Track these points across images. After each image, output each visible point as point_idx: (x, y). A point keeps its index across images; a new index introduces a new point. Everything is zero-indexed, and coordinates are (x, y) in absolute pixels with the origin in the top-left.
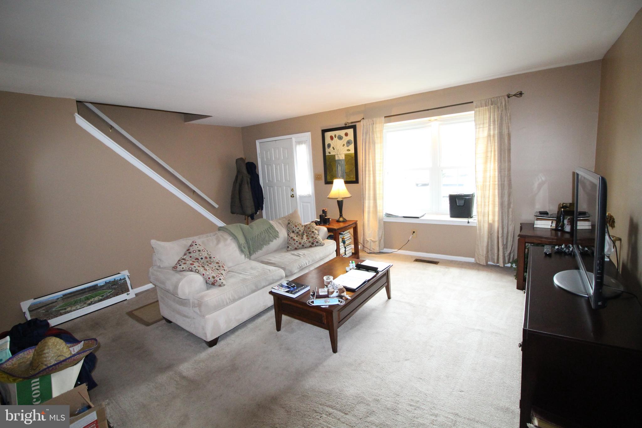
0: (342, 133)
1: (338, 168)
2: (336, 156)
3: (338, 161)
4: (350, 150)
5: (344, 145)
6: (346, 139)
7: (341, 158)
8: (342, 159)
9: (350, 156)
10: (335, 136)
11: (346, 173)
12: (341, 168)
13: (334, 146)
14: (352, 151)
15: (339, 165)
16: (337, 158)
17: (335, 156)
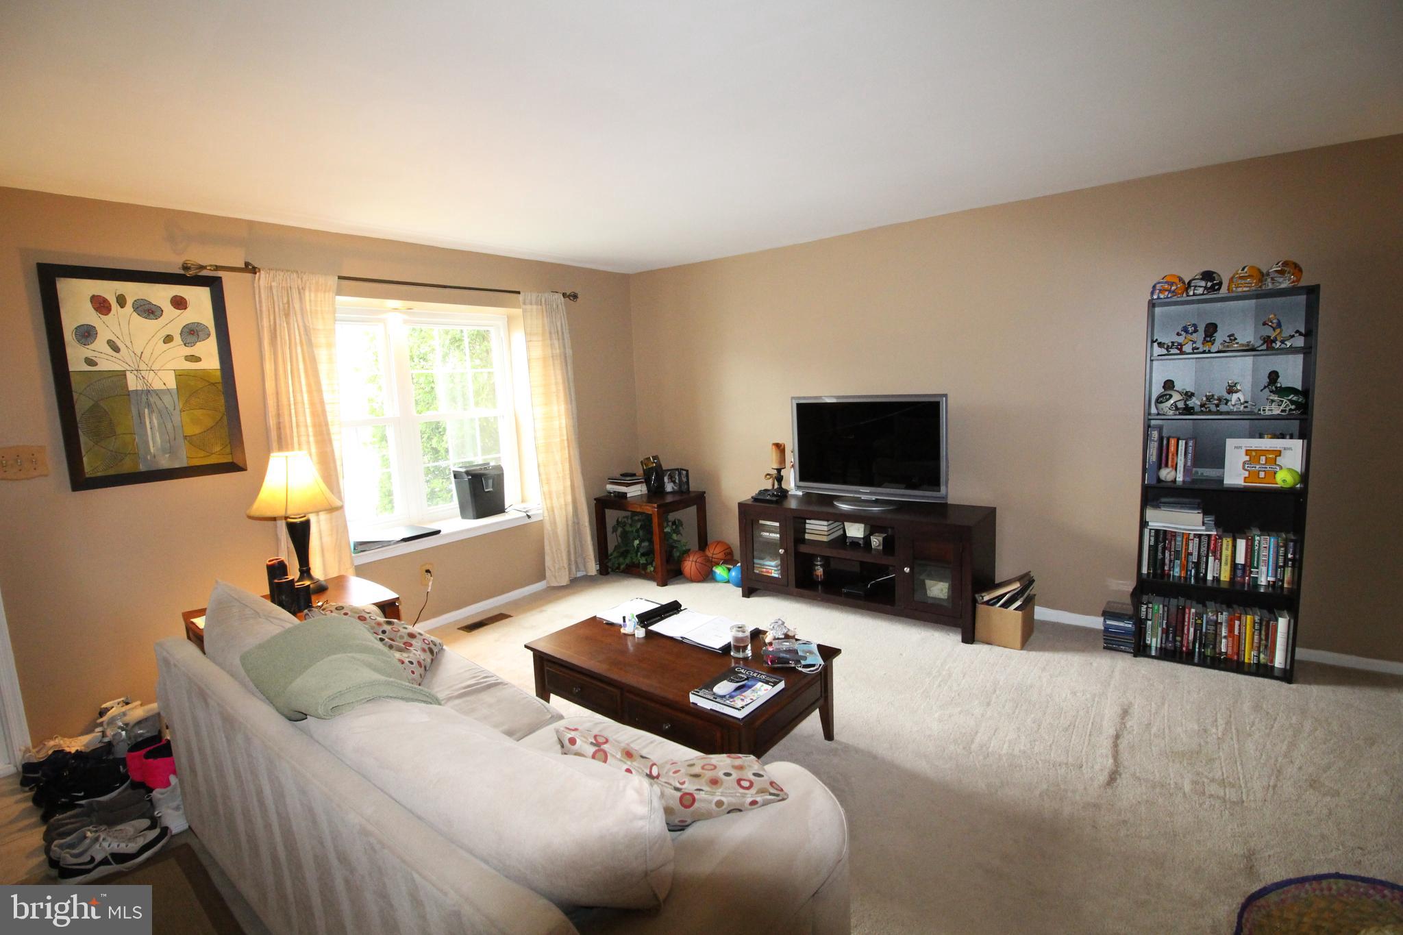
0: (160, 294)
1: (142, 423)
2: (131, 378)
3: (144, 397)
4: (198, 359)
5: (168, 339)
6: (174, 320)
7: (157, 385)
8: (164, 387)
9: (202, 379)
10: (121, 301)
11: (185, 437)
12: (162, 425)
13: (114, 339)
14: (211, 361)
15: (151, 412)
16: (133, 383)
17: (122, 375)
